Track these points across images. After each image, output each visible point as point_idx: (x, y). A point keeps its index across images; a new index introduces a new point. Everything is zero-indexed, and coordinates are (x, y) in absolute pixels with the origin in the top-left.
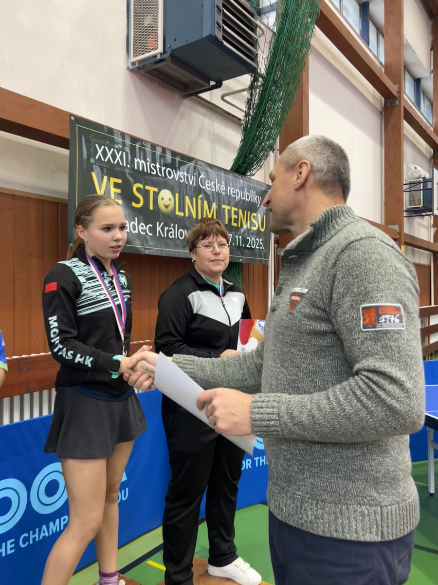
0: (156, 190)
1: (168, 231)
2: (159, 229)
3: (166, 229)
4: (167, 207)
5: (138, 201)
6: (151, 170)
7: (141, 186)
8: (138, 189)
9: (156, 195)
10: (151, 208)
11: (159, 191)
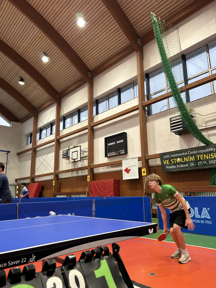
0: (176, 159)
1: (180, 166)
2: (177, 166)
3: (179, 166)
4: (179, 161)
5: (172, 162)
6: (175, 156)
7: (173, 159)
8: (172, 160)
9: (176, 160)
10: (175, 163)
11: (177, 159)
